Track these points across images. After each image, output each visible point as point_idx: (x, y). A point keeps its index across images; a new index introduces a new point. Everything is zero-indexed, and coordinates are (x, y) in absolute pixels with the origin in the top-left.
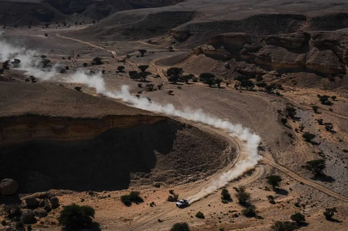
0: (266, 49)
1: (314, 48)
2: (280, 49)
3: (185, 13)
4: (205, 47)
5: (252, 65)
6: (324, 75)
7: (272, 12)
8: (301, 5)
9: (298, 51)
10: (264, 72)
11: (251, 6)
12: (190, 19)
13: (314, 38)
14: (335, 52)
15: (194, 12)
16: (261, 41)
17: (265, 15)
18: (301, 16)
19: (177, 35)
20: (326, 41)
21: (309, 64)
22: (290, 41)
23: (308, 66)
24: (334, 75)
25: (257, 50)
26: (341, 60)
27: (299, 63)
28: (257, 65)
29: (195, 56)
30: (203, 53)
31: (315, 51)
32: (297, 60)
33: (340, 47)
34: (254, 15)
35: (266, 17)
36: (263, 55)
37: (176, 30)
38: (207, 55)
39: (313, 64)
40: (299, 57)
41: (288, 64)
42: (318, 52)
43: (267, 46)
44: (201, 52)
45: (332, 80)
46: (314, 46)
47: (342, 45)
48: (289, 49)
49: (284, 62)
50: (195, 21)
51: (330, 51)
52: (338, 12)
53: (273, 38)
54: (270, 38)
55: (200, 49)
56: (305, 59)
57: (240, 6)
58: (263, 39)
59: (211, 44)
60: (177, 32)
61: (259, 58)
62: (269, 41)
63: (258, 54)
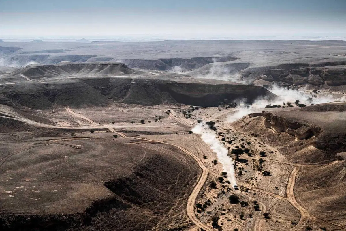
0: (290, 75)
1: (311, 74)
2: (296, 76)
3: (244, 64)
4: (262, 76)
5: (284, 83)
6: (316, 85)
7: (291, 62)
8: (306, 59)
9: (304, 76)
10: (290, 85)
11: (279, 60)
12: (247, 66)
13: (311, 70)
14: (320, 76)
15: (249, 63)
16: (288, 72)
17: (287, 64)
18: (306, 64)
19: (244, 74)
20: (316, 71)
21: (309, 80)
22: (301, 72)
23: (309, 81)
24: (320, 85)
25: (286, 76)
26: (323, 79)
27: (305, 80)
28: (287, 82)
29: (257, 80)
30: (261, 79)
31: (312, 75)
32: (304, 79)
33: (322, 73)
34: (281, 64)
35: (288, 65)
36: (289, 78)
37: (244, 71)
38: (264, 79)
39: (311, 80)
40: (305, 78)
41: (300, 81)
42: (313, 76)
43: (291, 74)
44: (260, 78)
45: (319, 86)
46: (311, 73)
47: (323, 72)
48: (300, 75)
49: (299, 80)
50: (250, 67)
51: (318, 75)
52: (325, 62)
53: (293, 71)
54: (292, 71)
55: (260, 77)
56: (308, 78)
57: (273, 60)
58: (289, 71)
59: (265, 75)
60: (244, 72)
61: (288, 79)
62: (292, 72)
63: (287, 78)
